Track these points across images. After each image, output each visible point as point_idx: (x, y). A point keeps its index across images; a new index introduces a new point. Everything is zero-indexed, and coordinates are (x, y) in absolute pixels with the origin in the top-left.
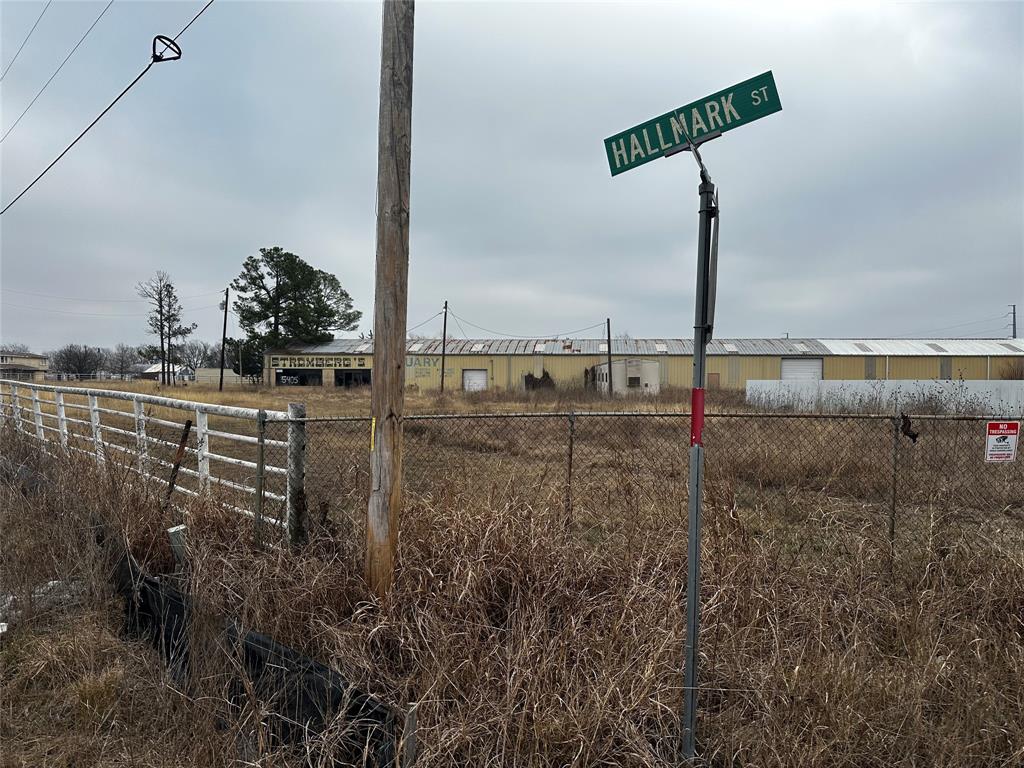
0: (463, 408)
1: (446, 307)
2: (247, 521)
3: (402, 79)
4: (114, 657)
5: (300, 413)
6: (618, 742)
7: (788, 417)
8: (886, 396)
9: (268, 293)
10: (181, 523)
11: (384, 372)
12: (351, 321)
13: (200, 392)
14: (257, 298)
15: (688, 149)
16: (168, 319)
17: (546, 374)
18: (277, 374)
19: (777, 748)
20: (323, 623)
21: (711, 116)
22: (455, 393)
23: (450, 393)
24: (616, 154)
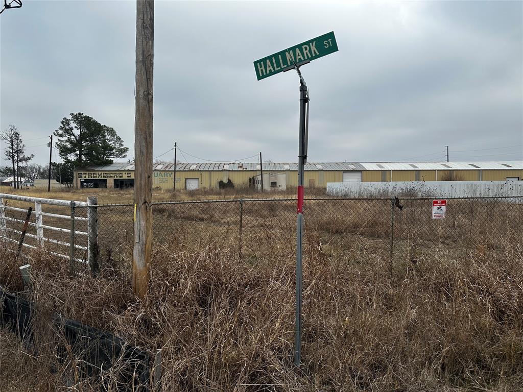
0: (186, 199)
1: (175, 146)
2: (65, 261)
3: (148, 25)
5: (94, 202)
6: (264, 360)
7: (347, 199)
8: (390, 189)
9: (75, 137)
10: (27, 264)
11: (141, 180)
12: (123, 153)
13: (36, 192)
14: (69, 141)
15: (294, 68)
16: (17, 152)
17: (229, 181)
18: (81, 181)
19: (340, 357)
20: (109, 313)
21: (305, 52)
22: (181, 191)
23: (179, 191)
24: (260, 69)
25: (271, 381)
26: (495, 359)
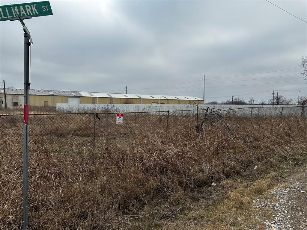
7: (70, 114)
15: (18, 20)
21: (28, 10)
26: (144, 195)
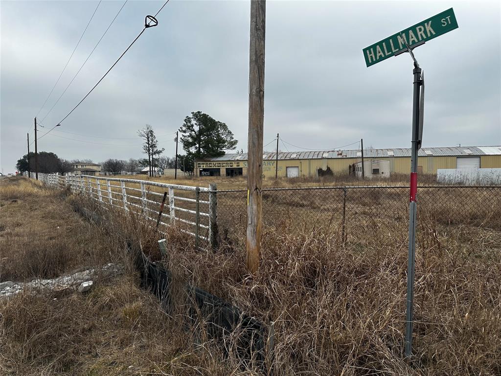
0: (287, 186)
1: (278, 137)
2: (192, 238)
3: (260, 27)
4: (137, 297)
5: (214, 188)
6: (373, 346)
7: (461, 187)
9: (196, 133)
10: (164, 238)
11: (253, 168)
12: (233, 145)
13: (167, 180)
14: (191, 136)
15: (407, 51)
16: (151, 146)
17: (328, 169)
18: (200, 171)
19: (456, 354)
20: (228, 284)
21: (419, 34)
22: (283, 178)
23: (281, 178)
24: (369, 56)
25: (380, 368)
